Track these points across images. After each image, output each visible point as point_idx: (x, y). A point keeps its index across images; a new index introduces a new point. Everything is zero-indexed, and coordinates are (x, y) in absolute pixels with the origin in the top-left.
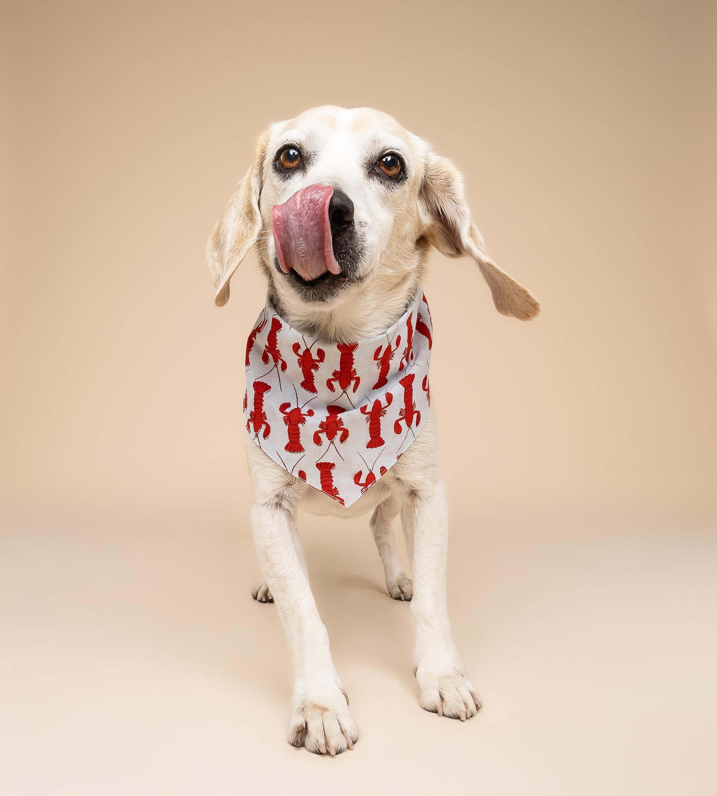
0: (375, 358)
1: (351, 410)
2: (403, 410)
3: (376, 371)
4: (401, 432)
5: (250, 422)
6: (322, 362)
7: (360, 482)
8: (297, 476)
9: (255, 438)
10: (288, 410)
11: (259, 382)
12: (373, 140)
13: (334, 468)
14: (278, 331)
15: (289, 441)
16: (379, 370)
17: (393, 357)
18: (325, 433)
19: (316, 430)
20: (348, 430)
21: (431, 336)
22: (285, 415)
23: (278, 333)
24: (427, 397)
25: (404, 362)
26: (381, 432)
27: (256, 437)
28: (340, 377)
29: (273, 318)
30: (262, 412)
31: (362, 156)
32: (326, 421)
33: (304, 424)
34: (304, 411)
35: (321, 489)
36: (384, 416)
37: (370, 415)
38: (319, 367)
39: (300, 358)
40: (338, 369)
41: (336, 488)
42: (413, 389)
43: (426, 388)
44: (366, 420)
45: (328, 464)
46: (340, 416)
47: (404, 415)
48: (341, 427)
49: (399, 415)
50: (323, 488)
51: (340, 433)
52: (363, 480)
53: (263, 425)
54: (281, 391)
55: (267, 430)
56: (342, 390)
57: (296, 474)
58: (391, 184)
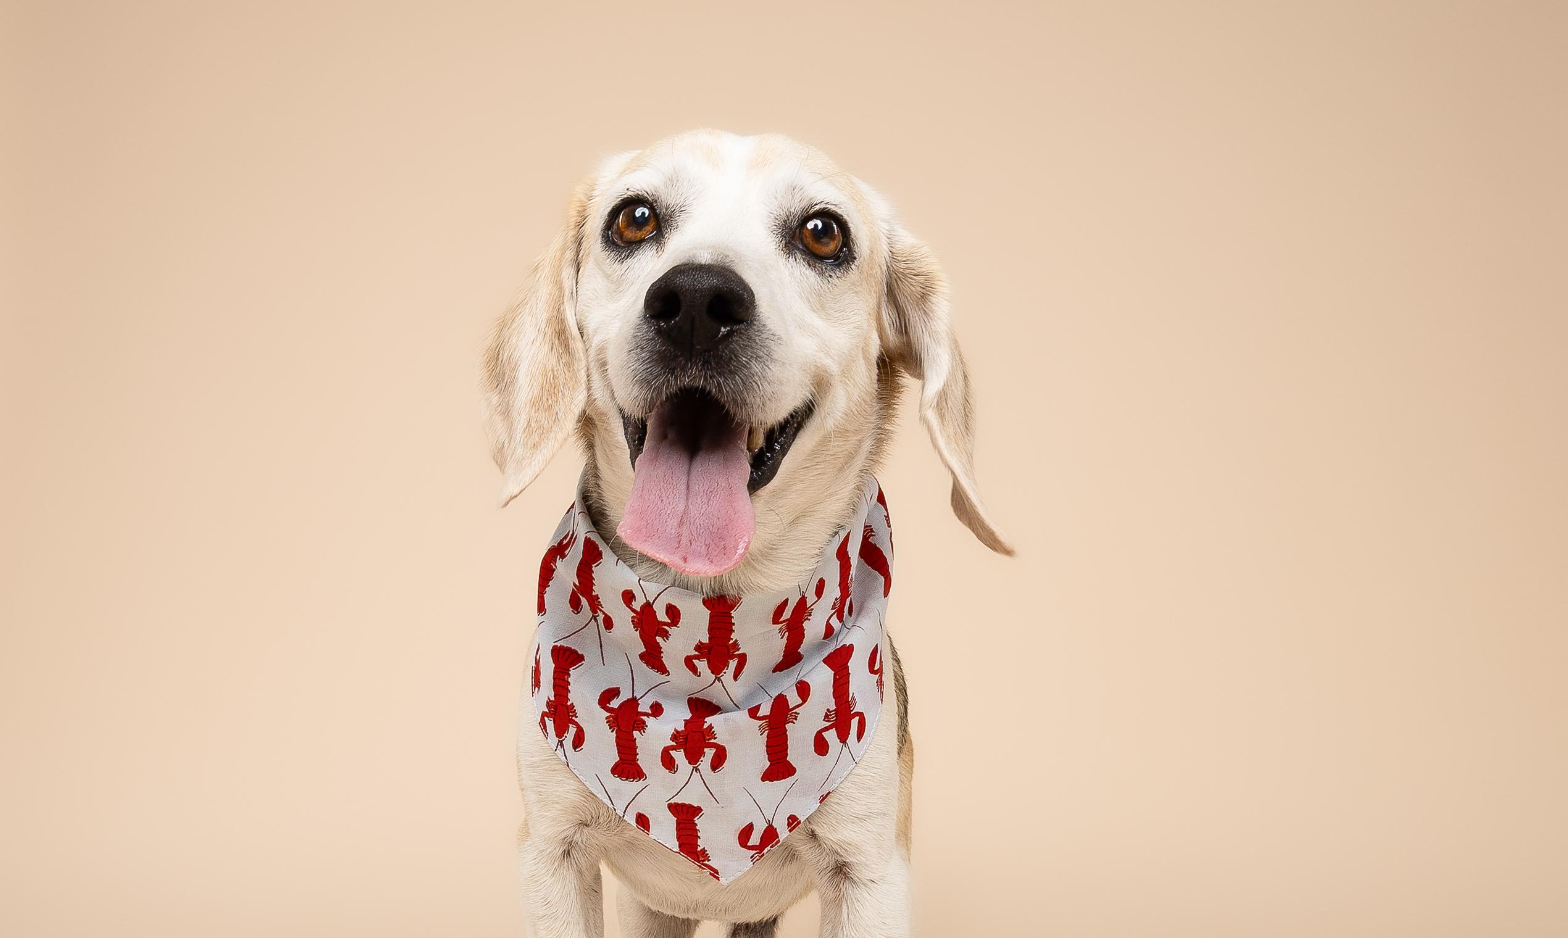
0: (776, 621)
1: (731, 712)
2: (832, 711)
3: (778, 644)
4: (827, 752)
5: (546, 718)
6: (676, 626)
7: (749, 844)
8: (634, 824)
9: (557, 747)
10: (615, 704)
11: (562, 647)
12: (790, 185)
13: (700, 815)
14: (595, 564)
15: (619, 759)
16: (785, 641)
17: (810, 615)
18: (682, 750)
19: (666, 745)
20: (725, 748)
21: (890, 570)
22: (608, 714)
23: (595, 567)
24: (877, 685)
25: (835, 623)
26: (788, 752)
27: (559, 747)
28: (709, 652)
29: (587, 536)
30: (569, 703)
31: (771, 213)
32: (683, 729)
33: (644, 732)
34: (644, 707)
35: (677, 849)
36: (794, 723)
37: (766, 722)
38: (670, 635)
39: (635, 615)
40: (705, 640)
41: (704, 850)
42: (850, 672)
43: (876, 669)
44: (759, 730)
45: (688, 807)
46: (709, 720)
47: (832, 721)
48: (712, 741)
49: (824, 720)
50: (680, 847)
51: (710, 753)
52: (755, 839)
53: (570, 725)
54: (604, 665)
55: (578, 735)
56: (714, 676)
57: (631, 820)
58: (826, 269)
